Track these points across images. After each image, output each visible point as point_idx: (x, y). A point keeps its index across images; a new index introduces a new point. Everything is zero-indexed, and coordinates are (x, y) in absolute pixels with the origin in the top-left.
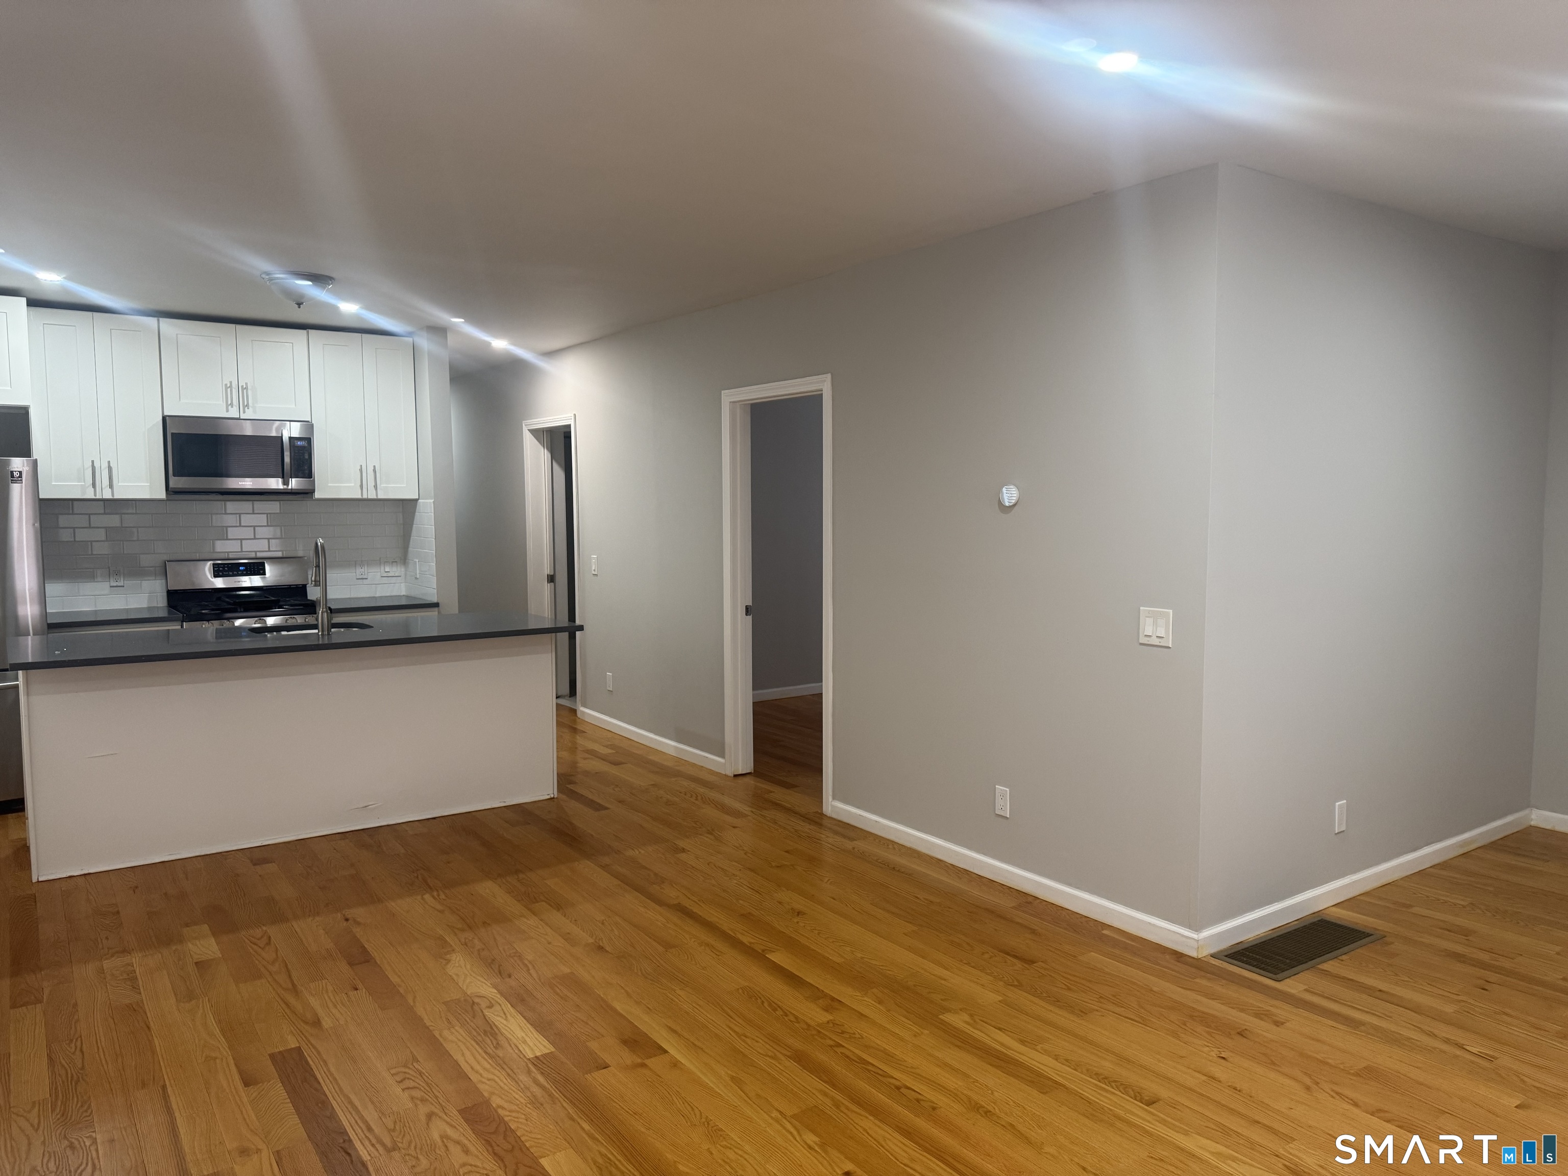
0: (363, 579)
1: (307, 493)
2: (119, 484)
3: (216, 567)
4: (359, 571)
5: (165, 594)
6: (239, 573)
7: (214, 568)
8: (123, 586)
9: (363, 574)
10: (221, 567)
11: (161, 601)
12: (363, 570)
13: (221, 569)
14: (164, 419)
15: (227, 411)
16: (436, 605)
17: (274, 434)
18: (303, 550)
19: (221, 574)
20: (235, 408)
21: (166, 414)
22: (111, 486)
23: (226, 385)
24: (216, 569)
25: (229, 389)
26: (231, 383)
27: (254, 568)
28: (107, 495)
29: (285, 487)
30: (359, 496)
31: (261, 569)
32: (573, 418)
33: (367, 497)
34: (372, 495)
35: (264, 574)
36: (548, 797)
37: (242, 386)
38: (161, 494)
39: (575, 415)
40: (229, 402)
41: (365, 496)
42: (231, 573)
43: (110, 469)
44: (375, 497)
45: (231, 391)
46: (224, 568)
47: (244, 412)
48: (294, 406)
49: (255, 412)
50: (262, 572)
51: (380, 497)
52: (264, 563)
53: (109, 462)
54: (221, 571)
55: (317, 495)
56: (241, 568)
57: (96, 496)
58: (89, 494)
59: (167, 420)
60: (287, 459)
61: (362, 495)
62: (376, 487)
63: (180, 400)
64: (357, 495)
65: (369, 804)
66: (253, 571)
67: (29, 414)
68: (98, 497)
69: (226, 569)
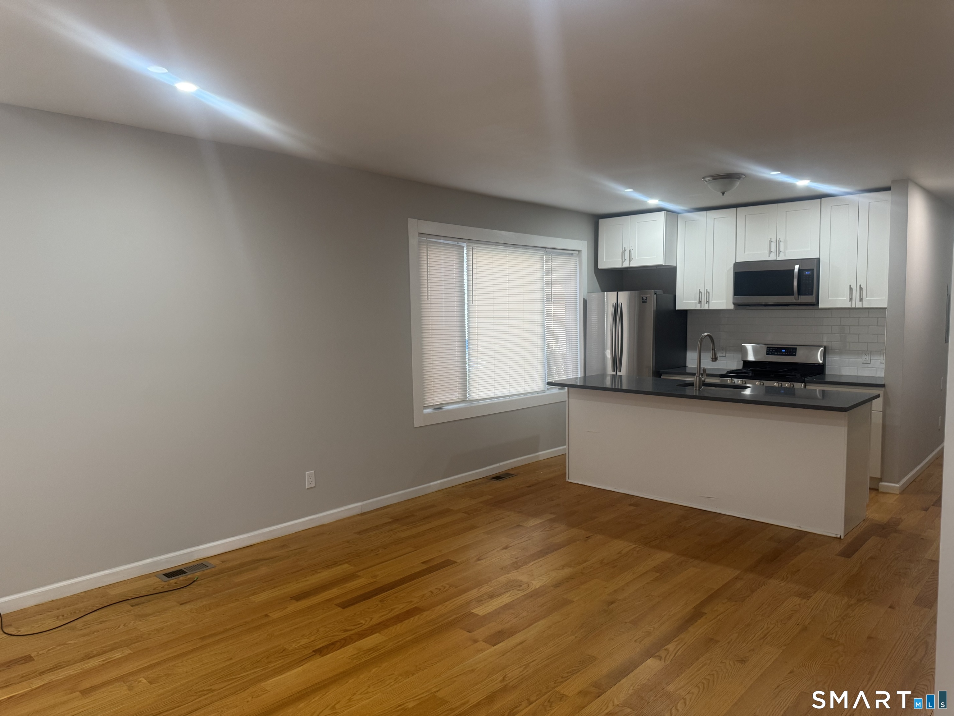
0: (867, 363)
1: (815, 305)
2: (712, 301)
3: (768, 349)
4: (864, 358)
5: (742, 362)
6: (781, 353)
7: (767, 349)
8: (726, 357)
9: (867, 360)
11: (740, 366)
13: (771, 350)
14: (735, 264)
15: (769, 256)
16: (883, 386)
17: (791, 268)
18: (827, 341)
19: (770, 353)
20: (773, 255)
21: (736, 262)
22: (708, 302)
23: (770, 240)
24: (768, 350)
25: (772, 243)
26: (772, 239)
27: (790, 351)
28: (706, 307)
29: (796, 301)
30: (849, 306)
31: (794, 352)
33: (855, 307)
34: (859, 305)
35: (796, 355)
36: (835, 536)
38: (732, 307)
40: (770, 251)
41: (854, 306)
42: (776, 353)
43: (708, 293)
44: (861, 307)
46: (773, 350)
47: (779, 256)
48: (809, 249)
49: (785, 255)
50: (794, 354)
51: (865, 306)
52: (799, 348)
53: (707, 290)
54: (771, 352)
55: (821, 306)
56: (783, 351)
57: (701, 308)
58: (698, 307)
59: (737, 265)
60: (795, 283)
61: (851, 305)
62: (861, 300)
63: (745, 253)
64: (848, 305)
65: (712, 497)
66: (790, 353)
67: (676, 268)
68: (702, 308)
69: (774, 350)
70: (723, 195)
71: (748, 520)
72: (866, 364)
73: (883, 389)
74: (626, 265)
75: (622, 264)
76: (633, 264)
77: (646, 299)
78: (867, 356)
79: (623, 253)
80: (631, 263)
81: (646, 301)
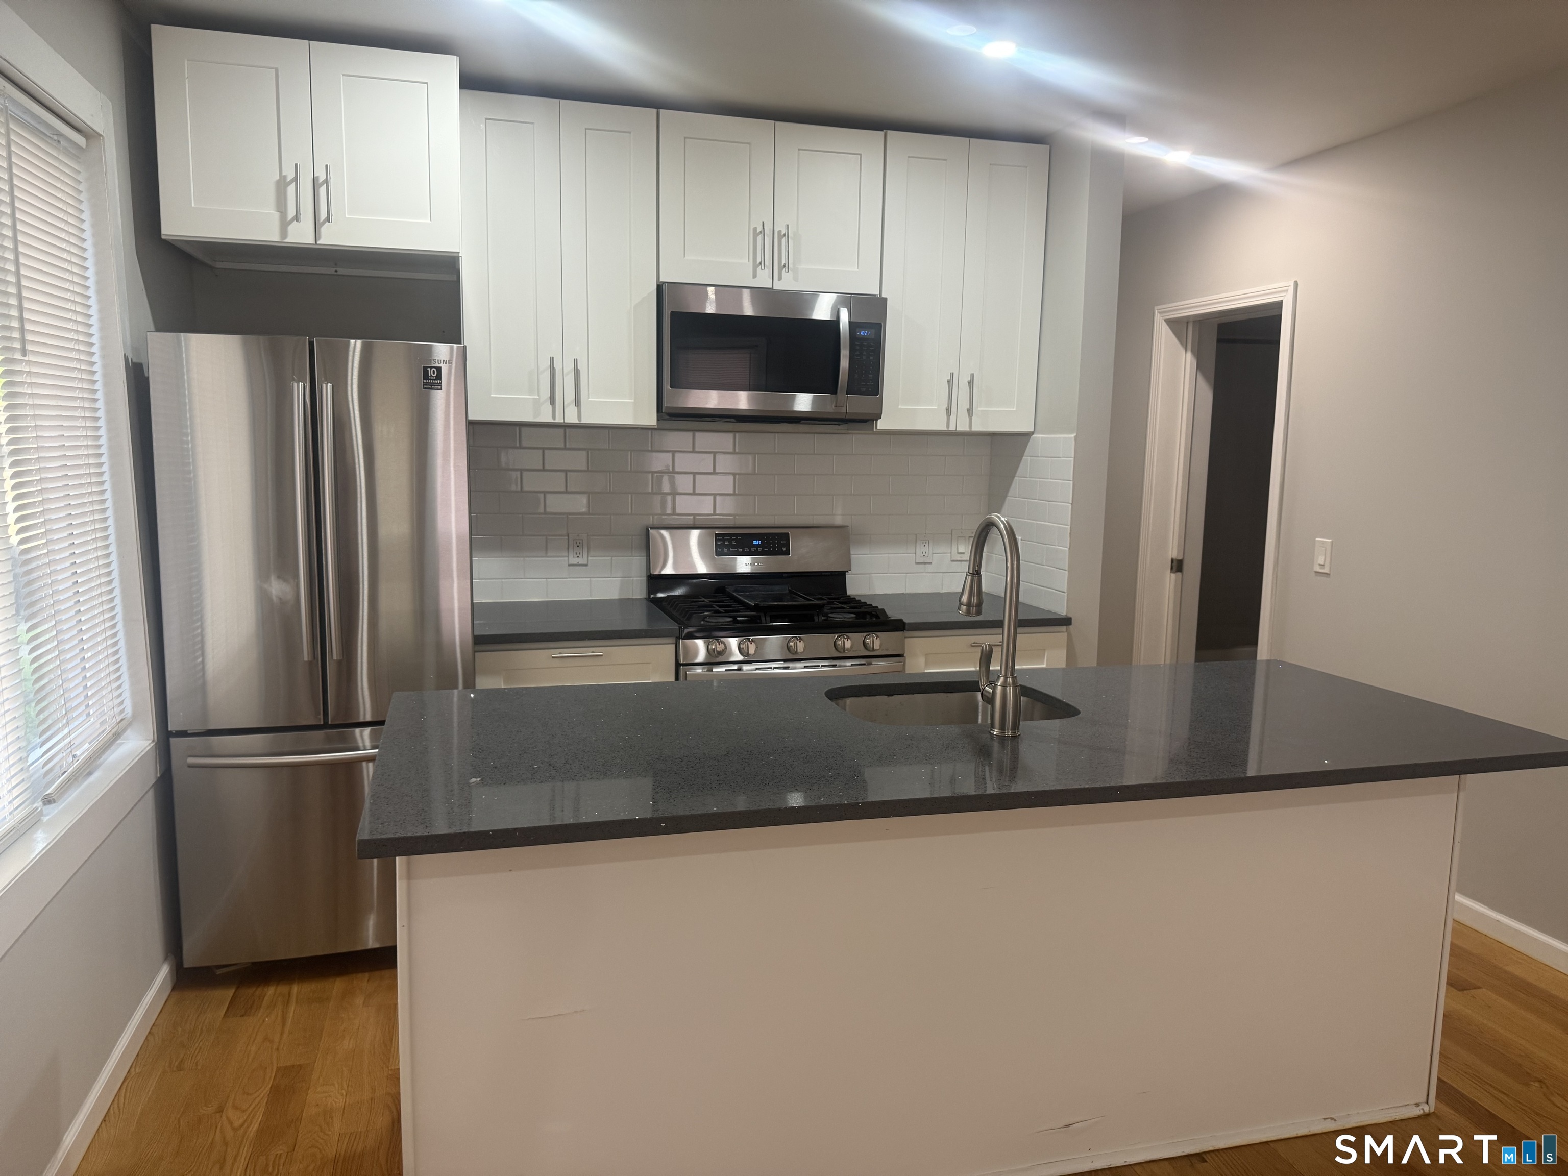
0: (927, 563)
1: (868, 420)
2: (589, 399)
3: (720, 540)
4: (921, 549)
5: (644, 579)
6: (753, 549)
7: (716, 540)
8: (586, 565)
9: (926, 555)
10: (727, 540)
11: (638, 590)
12: (925, 549)
13: (727, 543)
14: (660, 288)
15: (755, 276)
16: (1066, 621)
17: (829, 317)
19: (726, 550)
20: (767, 272)
21: (661, 280)
22: (577, 402)
23: (755, 229)
24: (719, 543)
25: (759, 238)
26: (763, 225)
27: (774, 543)
28: (572, 416)
29: (838, 409)
31: (784, 545)
32: (1291, 289)
33: (954, 429)
35: (788, 552)
37: (780, 232)
38: (650, 418)
39: (1296, 283)
40: (759, 260)
41: (951, 428)
42: (740, 550)
43: (577, 372)
44: (966, 429)
45: (763, 240)
46: (731, 541)
47: (780, 279)
48: (855, 269)
49: (796, 279)
50: (784, 549)
51: (975, 428)
52: (788, 535)
53: (576, 361)
54: (728, 546)
55: (883, 424)
56: (756, 542)
57: (554, 417)
58: (545, 417)
59: (664, 290)
60: (844, 363)
61: (947, 426)
62: (969, 412)
63: (684, 256)
66: (774, 547)
68: (558, 420)
69: (734, 543)
72: (923, 565)
73: (1068, 629)
74: (300, 236)
75: (284, 233)
78: (927, 545)
79: (282, 185)
80: (324, 230)
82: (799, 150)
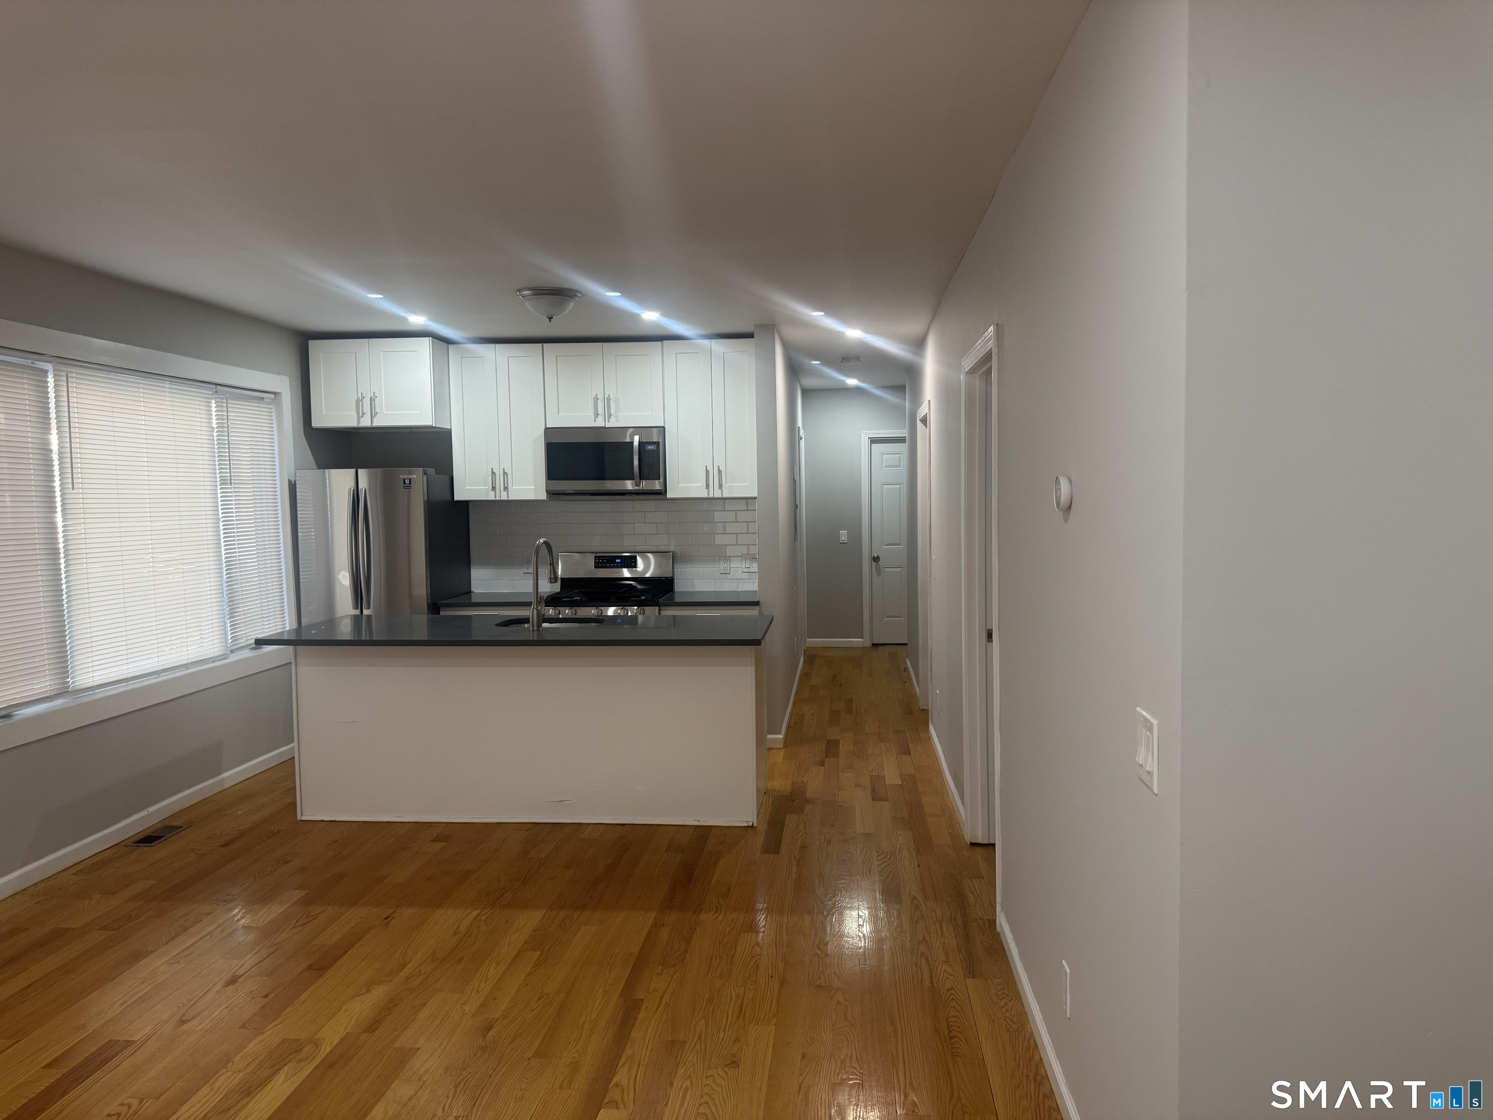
1: (662, 493)
2: (513, 488)
3: (597, 559)
4: (723, 565)
6: (615, 565)
7: (595, 560)
9: (726, 569)
10: (601, 559)
12: (725, 565)
13: (601, 561)
14: (546, 430)
15: (595, 421)
16: (757, 603)
17: (628, 440)
18: (674, 545)
19: (600, 565)
20: (601, 418)
21: (548, 426)
22: (506, 489)
23: (593, 397)
24: (596, 561)
25: (595, 401)
26: (598, 395)
27: (627, 561)
28: (504, 497)
29: (637, 488)
30: (706, 495)
31: (633, 562)
32: (928, 404)
33: (713, 496)
34: (718, 494)
35: (635, 566)
37: (605, 397)
38: (543, 496)
39: (929, 401)
40: (597, 412)
41: (711, 496)
42: (608, 565)
43: (505, 475)
44: (721, 496)
45: (599, 403)
46: (603, 560)
47: (609, 421)
48: (650, 413)
49: (617, 421)
50: (633, 564)
51: (725, 495)
52: (636, 556)
53: (505, 469)
54: (601, 563)
55: (669, 495)
56: (617, 561)
57: (495, 497)
58: (491, 497)
59: (549, 431)
60: (636, 462)
61: (708, 495)
62: (721, 486)
63: (559, 414)
64: (704, 494)
65: (567, 799)
66: (627, 563)
67: (451, 432)
68: (497, 499)
69: (605, 561)
70: (550, 321)
71: (624, 825)
72: (725, 575)
73: (758, 608)
74: (366, 422)
75: (359, 422)
76: (379, 422)
77: (410, 483)
78: (726, 563)
79: (359, 402)
80: (375, 419)
81: (410, 486)
82: (616, 356)
